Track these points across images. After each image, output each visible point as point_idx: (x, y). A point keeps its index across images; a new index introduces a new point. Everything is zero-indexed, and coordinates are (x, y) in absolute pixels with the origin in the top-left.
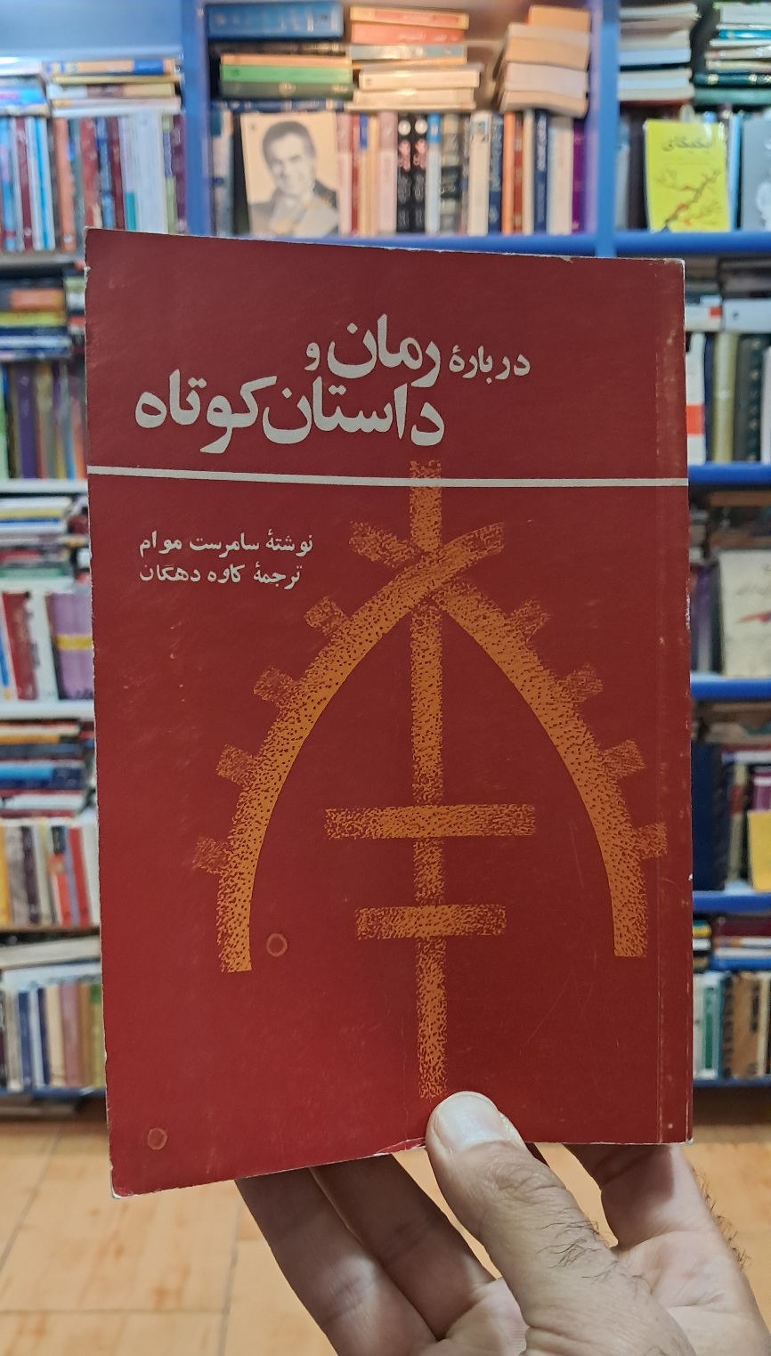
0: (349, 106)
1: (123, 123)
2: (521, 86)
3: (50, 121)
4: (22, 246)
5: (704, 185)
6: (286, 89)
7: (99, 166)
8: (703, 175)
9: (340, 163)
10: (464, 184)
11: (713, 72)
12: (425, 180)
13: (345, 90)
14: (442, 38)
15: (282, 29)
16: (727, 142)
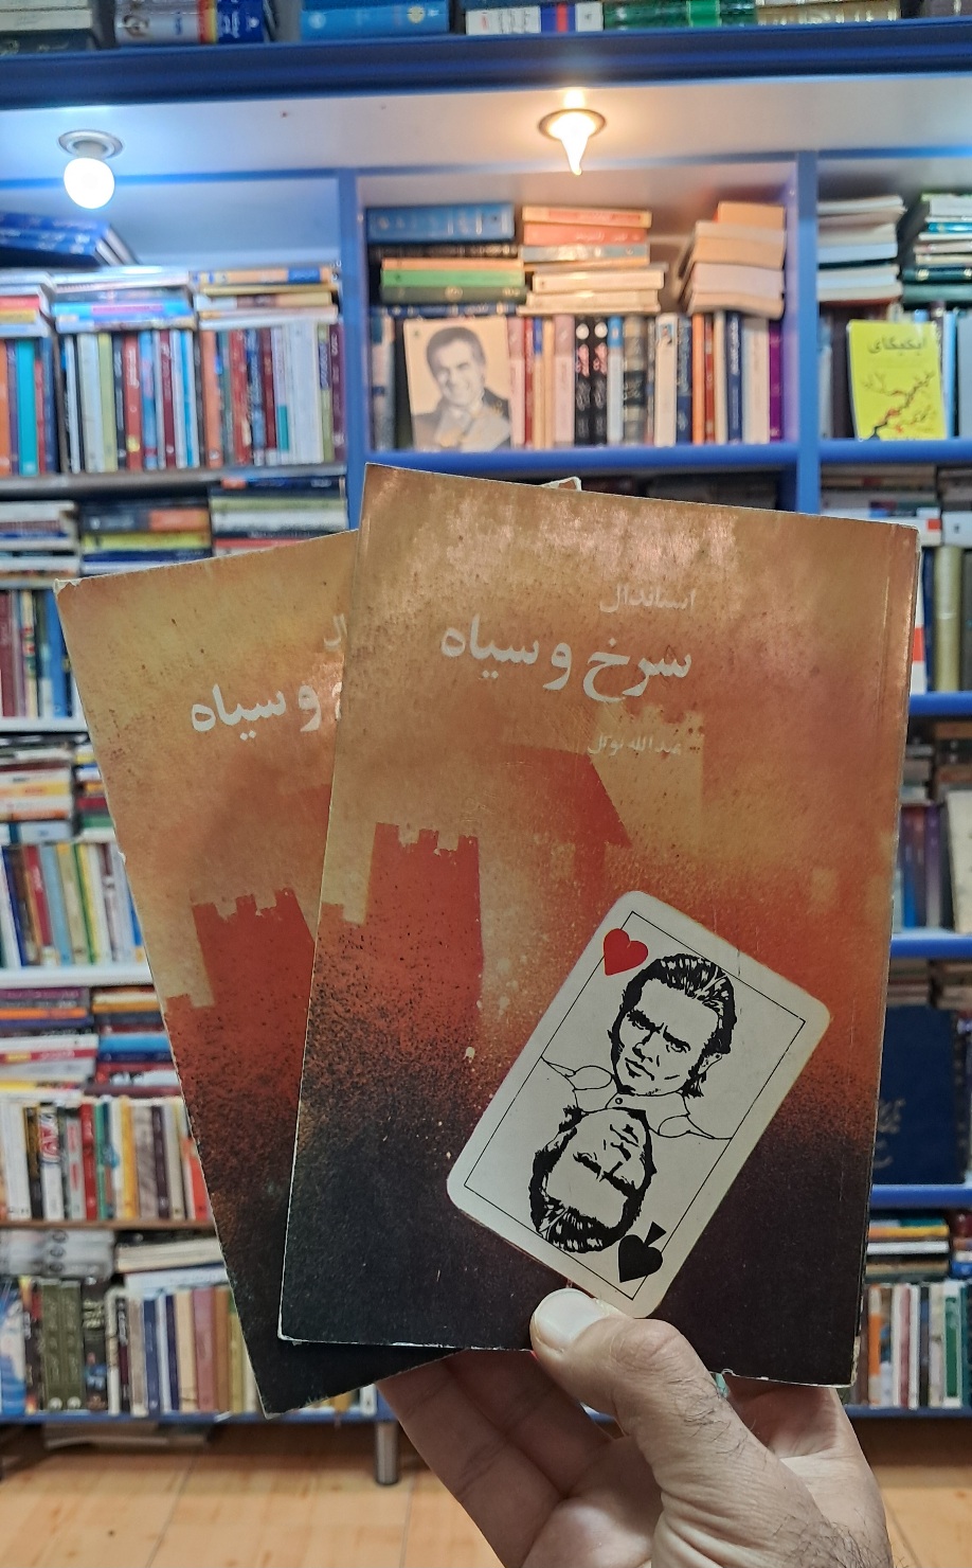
0: (521, 310)
1: (275, 334)
2: (709, 287)
3: (197, 335)
4: (163, 464)
5: (915, 389)
6: (452, 293)
7: (249, 379)
8: (916, 379)
9: (513, 369)
10: (649, 389)
11: (923, 267)
12: (606, 386)
13: (517, 293)
14: (622, 237)
15: (449, 233)
16: (941, 342)
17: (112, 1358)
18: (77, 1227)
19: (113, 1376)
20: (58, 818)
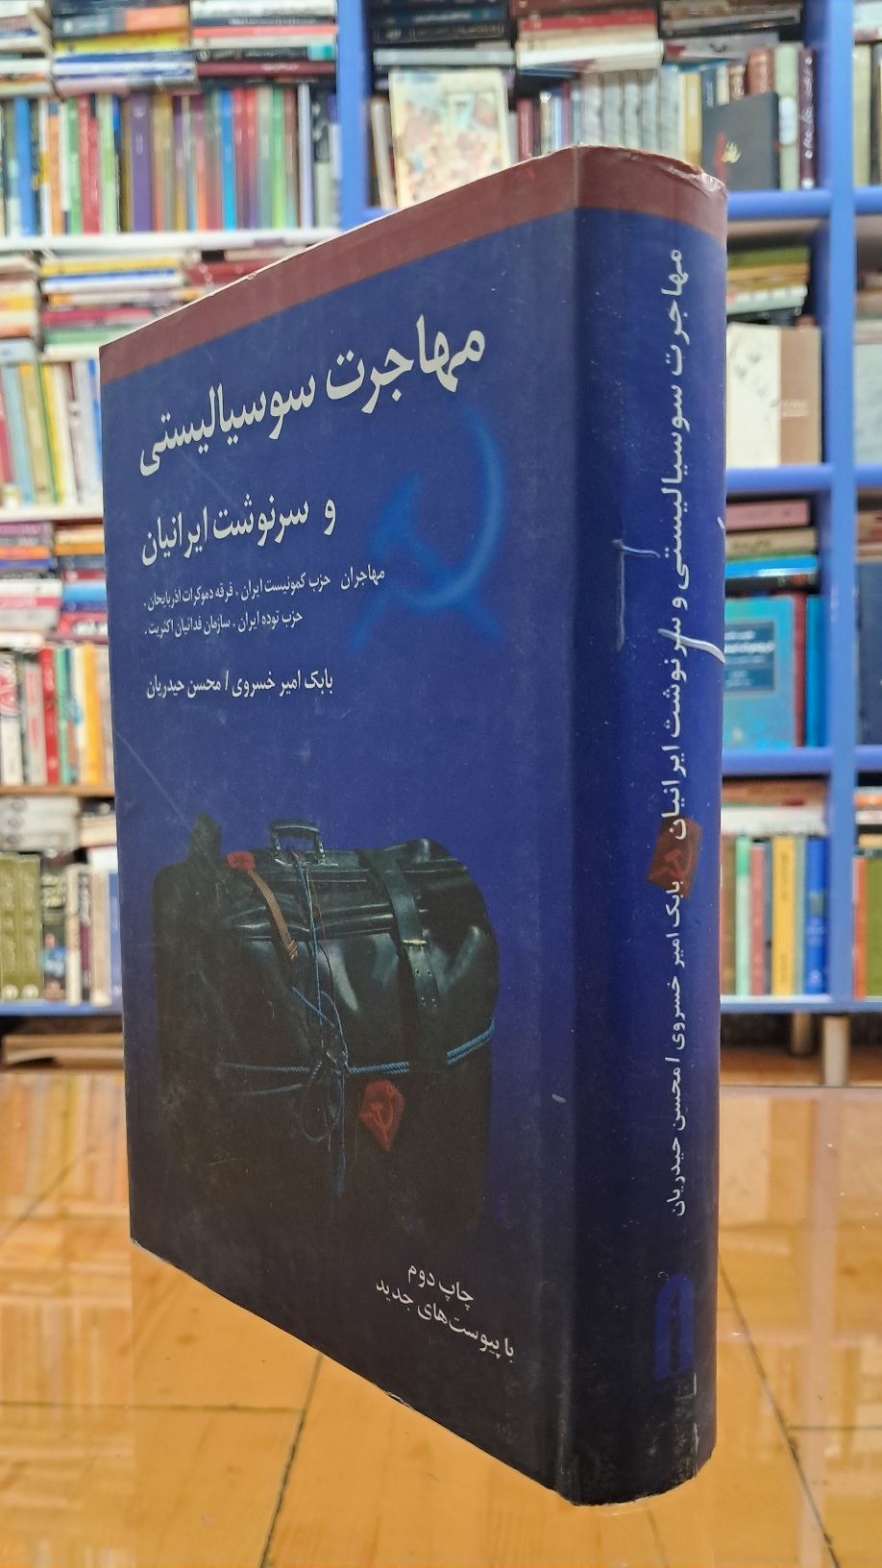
17: (73, 938)
18: (36, 793)
19: (73, 959)
20: (22, 335)
